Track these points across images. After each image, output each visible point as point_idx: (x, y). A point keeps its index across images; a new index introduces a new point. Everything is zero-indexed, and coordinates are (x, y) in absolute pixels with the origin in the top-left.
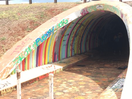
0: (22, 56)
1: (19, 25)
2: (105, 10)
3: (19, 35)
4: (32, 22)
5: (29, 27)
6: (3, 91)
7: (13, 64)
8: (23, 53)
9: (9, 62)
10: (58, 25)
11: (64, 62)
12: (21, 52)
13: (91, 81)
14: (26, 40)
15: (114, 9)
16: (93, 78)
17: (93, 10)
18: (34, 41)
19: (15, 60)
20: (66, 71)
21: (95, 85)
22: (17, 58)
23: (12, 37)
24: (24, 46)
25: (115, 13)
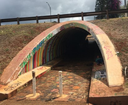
0: (25, 61)
1: (16, 39)
2: (76, 26)
3: (19, 47)
4: (26, 37)
5: (25, 40)
6: (18, 89)
7: (20, 67)
8: (26, 59)
9: (18, 66)
10: (46, 38)
11: (50, 64)
12: (24, 58)
13: (75, 75)
14: (26, 49)
15: (82, 25)
16: (75, 73)
17: (68, 27)
18: (32, 49)
19: (21, 65)
20: (53, 70)
21: (79, 77)
22: (22, 63)
23: (13, 48)
24: (25, 54)
25: (83, 28)
